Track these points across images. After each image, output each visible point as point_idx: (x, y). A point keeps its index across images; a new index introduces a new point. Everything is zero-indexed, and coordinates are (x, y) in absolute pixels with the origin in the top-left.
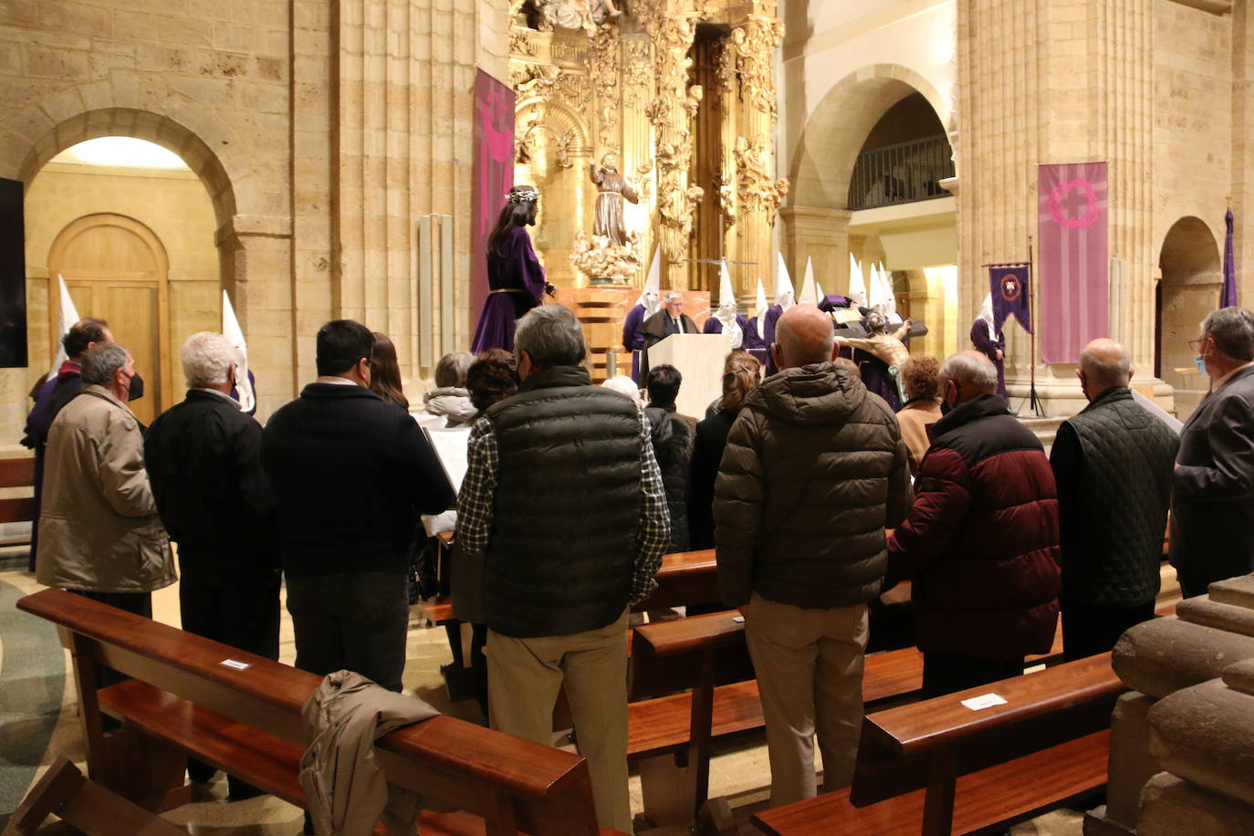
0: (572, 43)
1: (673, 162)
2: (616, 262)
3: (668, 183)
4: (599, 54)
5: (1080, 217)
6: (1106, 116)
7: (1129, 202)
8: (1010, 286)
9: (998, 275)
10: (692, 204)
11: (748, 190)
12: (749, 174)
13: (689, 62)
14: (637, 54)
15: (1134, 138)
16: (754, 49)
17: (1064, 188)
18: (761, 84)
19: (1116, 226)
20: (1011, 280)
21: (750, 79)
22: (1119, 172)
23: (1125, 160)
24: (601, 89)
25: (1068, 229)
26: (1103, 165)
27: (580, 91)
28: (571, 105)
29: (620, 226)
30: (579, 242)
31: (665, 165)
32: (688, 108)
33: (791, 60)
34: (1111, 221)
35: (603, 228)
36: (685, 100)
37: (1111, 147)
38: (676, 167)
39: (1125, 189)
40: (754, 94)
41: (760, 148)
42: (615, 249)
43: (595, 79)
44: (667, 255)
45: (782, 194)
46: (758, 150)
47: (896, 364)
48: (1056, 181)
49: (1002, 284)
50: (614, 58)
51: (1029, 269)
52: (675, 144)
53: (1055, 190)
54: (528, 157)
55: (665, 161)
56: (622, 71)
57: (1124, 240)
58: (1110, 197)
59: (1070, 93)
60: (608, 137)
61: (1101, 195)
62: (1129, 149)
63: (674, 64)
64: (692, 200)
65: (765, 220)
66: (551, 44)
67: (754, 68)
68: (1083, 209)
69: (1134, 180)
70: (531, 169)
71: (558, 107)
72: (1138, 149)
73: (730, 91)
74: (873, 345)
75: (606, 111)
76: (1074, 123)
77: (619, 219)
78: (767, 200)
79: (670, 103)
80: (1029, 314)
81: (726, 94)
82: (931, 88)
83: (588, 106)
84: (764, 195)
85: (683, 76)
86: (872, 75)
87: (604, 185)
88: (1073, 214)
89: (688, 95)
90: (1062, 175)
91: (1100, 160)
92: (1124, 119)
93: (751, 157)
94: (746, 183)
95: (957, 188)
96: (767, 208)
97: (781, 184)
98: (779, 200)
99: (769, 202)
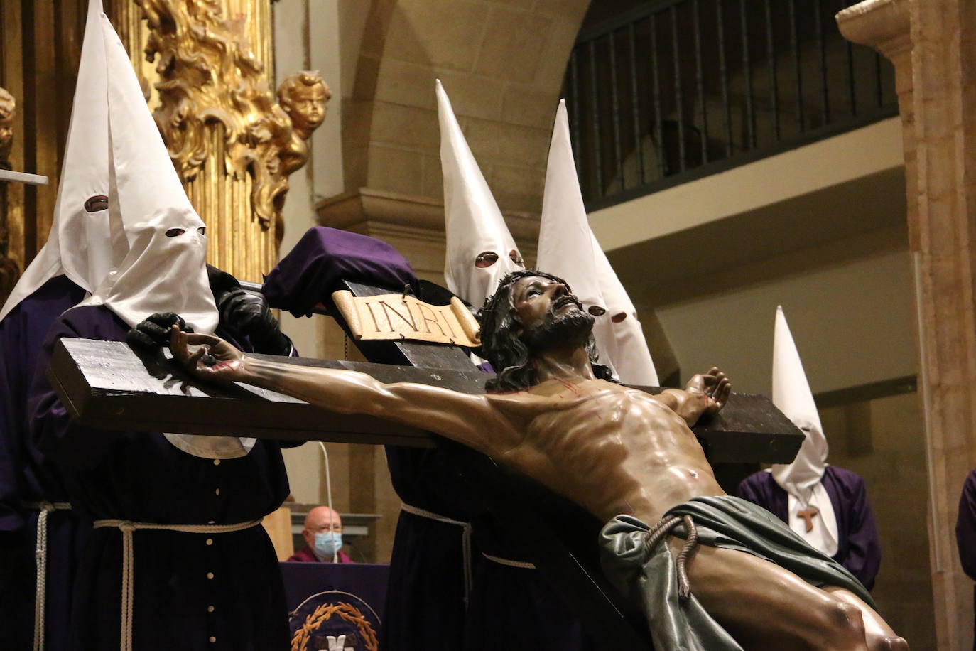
11: (184, 107)
12: (186, 51)
45: (306, 127)
47: (646, 508)
65: (243, 212)
74: (524, 416)
78: (249, 139)
84: (240, 123)
94: (178, 82)
95: (905, 29)
96: (250, 167)
97: (301, 88)
98: (296, 145)
99: (259, 150)
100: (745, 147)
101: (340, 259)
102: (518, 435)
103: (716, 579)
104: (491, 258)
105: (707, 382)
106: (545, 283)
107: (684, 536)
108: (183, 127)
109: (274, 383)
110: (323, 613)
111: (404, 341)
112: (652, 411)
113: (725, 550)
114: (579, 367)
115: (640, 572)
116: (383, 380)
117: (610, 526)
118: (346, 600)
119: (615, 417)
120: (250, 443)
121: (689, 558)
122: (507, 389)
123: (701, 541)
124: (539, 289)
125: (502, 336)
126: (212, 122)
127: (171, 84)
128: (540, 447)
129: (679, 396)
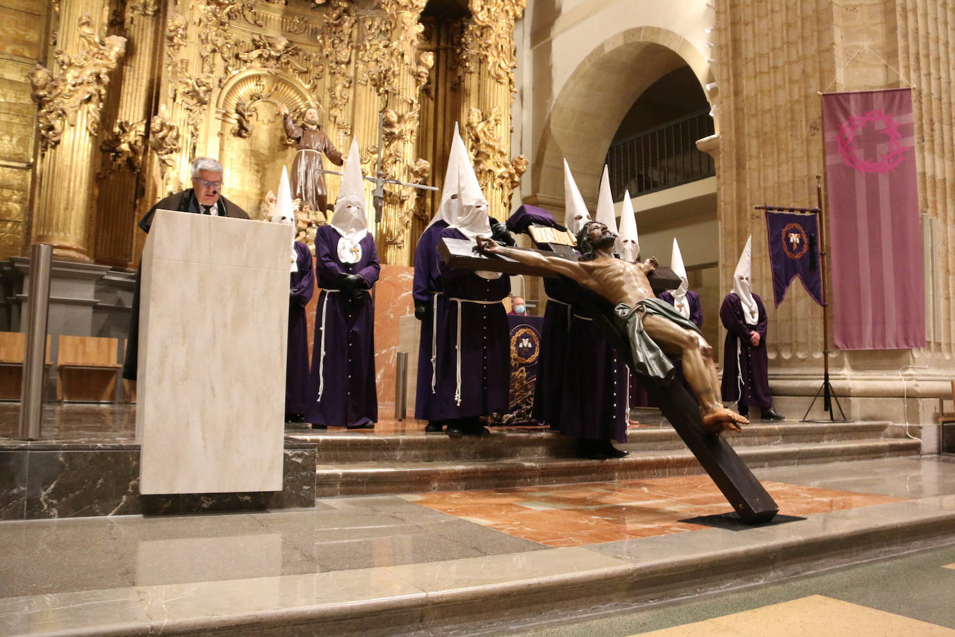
0: (306, 19)
1: (396, 131)
2: (308, 230)
3: (391, 155)
4: (334, 29)
5: (879, 159)
6: (906, 36)
7: (937, 148)
8: (794, 238)
9: (777, 221)
10: (415, 180)
11: (481, 166)
12: (483, 149)
13: (421, 28)
14: (373, 31)
15: (939, 70)
16: (493, 18)
17: (858, 122)
18: (499, 54)
19: (924, 174)
20: (795, 231)
21: (486, 47)
22: (924, 107)
23: (930, 94)
24: (334, 65)
25: (863, 173)
26: (907, 92)
27: (311, 67)
28: (300, 81)
29: (320, 192)
30: (268, 205)
31: (387, 135)
32: (417, 76)
33: (537, 46)
34: (919, 169)
35: (298, 191)
36: (414, 67)
37: (913, 75)
38: (400, 137)
39: (932, 130)
40: (491, 64)
41: (496, 120)
42: (308, 214)
43: (327, 56)
44: (386, 235)
45: (520, 173)
46: (493, 122)
47: (630, 302)
48: (847, 113)
49: (784, 236)
50: (350, 36)
51: (818, 218)
52: (400, 113)
53: (845, 124)
54: (246, 131)
55: (388, 130)
56: (358, 49)
57: (934, 195)
58: (916, 138)
59: (858, 9)
60: (339, 116)
61: (905, 131)
62: (934, 82)
63: (403, 28)
64: (416, 174)
65: (499, 200)
66: (283, 18)
67: (493, 36)
68: (882, 148)
69: (941, 122)
70: (251, 145)
71: (286, 83)
72: (944, 86)
73: (471, 73)
74: (590, 270)
75: (339, 88)
76: (865, 44)
77: (320, 183)
78: (502, 177)
79: (396, 69)
80: (818, 280)
81: (468, 76)
82: (685, 43)
83: (319, 83)
84: (498, 172)
85: (412, 42)
86: (620, 43)
87: (302, 142)
88: (871, 155)
89: (419, 63)
90: (854, 107)
91: (902, 86)
92: (927, 45)
93: (486, 129)
94: (480, 158)
95: (718, 148)
96: (502, 186)
97: (519, 160)
98: (517, 179)
99: (504, 180)
100: (665, 184)
101: (530, 215)
102: (587, 275)
103: (652, 325)
104: (581, 218)
105: (651, 261)
106: (599, 226)
107: (642, 311)
108: (481, 173)
109: (509, 255)
110: (522, 331)
111: (551, 243)
112: (633, 269)
113: (655, 316)
114: (609, 254)
115: (627, 322)
116: (545, 255)
117: (618, 307)
118: (529, 327)
119: (621, 271)
120: (500, 274)
121: (644, 318)
122: (585, 260)
123: (648, 313)
124: (597, 227)
125: (584, 243)
126: (490, 171)
127: (477, 159)
128: (596, 280)
129: (642, 265)
